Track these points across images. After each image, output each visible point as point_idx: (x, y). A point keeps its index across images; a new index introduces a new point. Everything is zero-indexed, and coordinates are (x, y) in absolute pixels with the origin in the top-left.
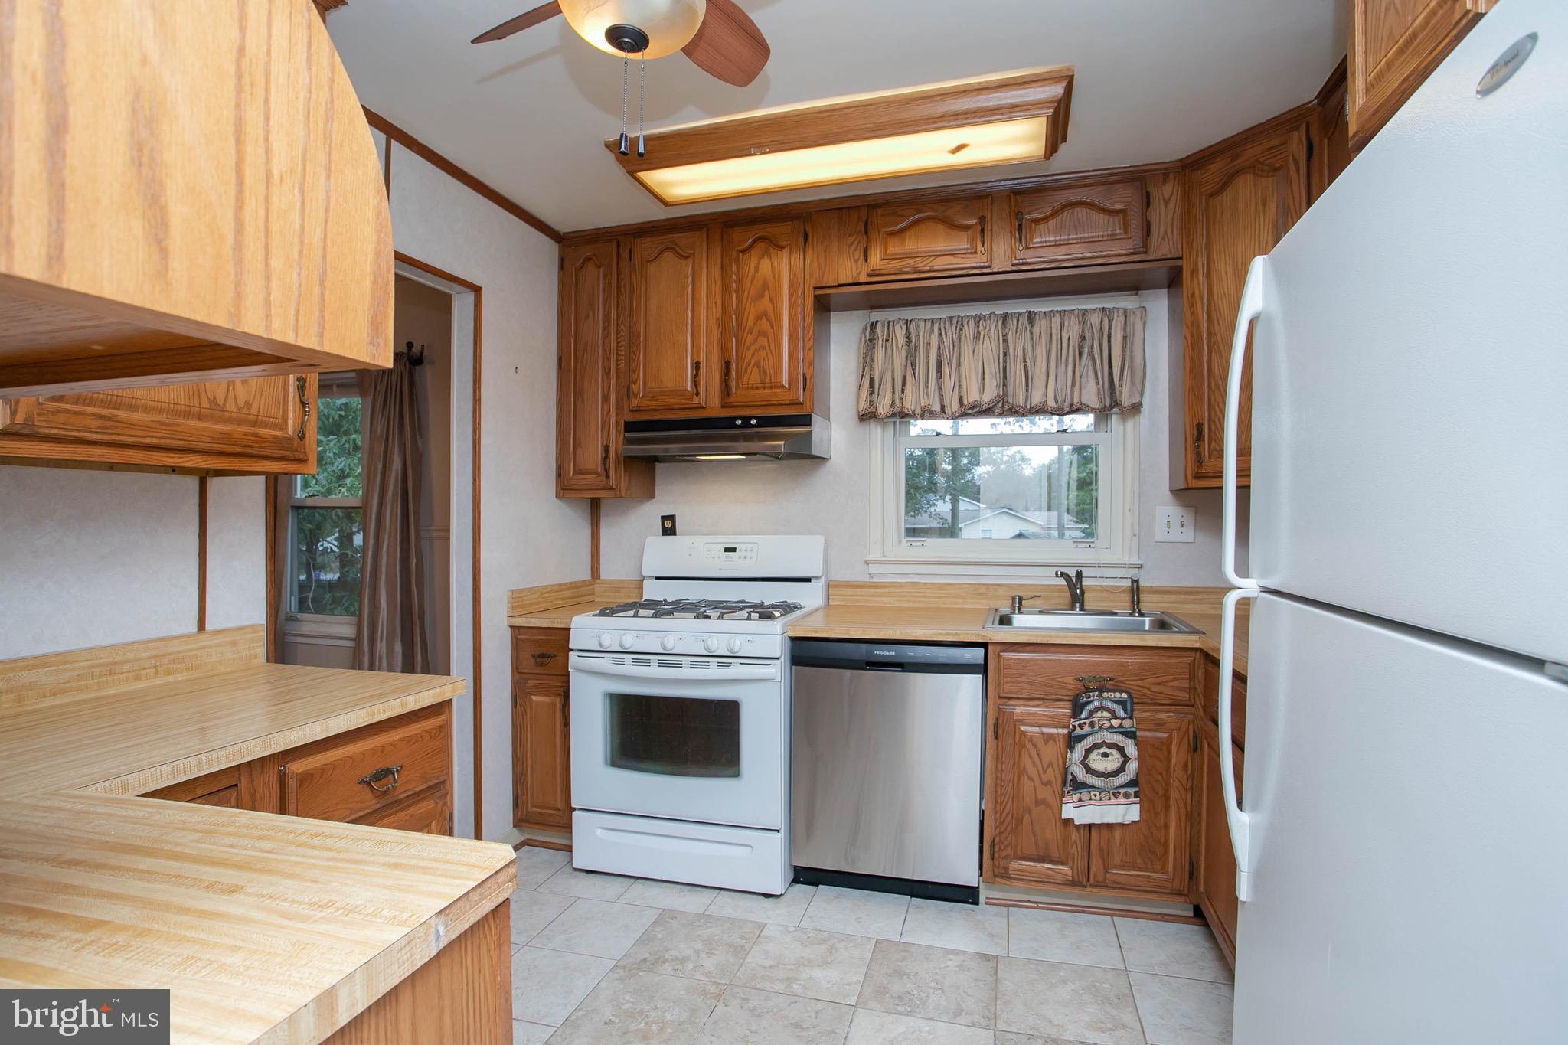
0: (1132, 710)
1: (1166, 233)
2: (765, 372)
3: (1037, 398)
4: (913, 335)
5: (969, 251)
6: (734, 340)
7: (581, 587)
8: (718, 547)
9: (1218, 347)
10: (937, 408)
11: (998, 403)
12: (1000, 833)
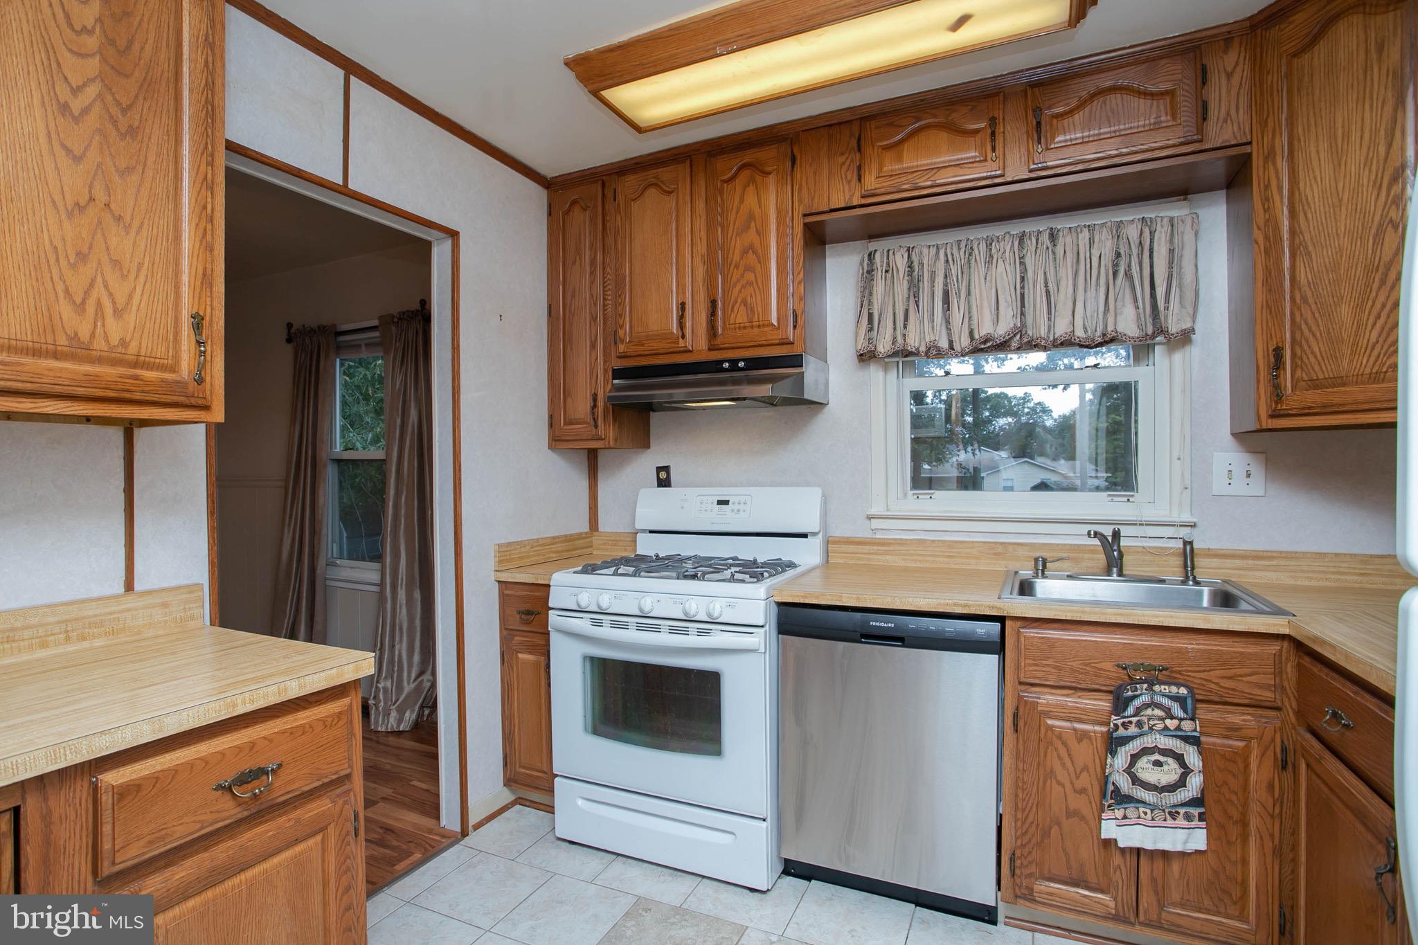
0: (1194, 709)
1: (1228, 114)
2: (752, 310)
3: (1061, 329)
4: (916, 265)
5: (978, 159)
6: (720, 276)
7: (575, 540)
8: (711, 499)
9: (1306, 248)
10: (944, 344)
11: (1015, 335)
12: (1023, 846)
